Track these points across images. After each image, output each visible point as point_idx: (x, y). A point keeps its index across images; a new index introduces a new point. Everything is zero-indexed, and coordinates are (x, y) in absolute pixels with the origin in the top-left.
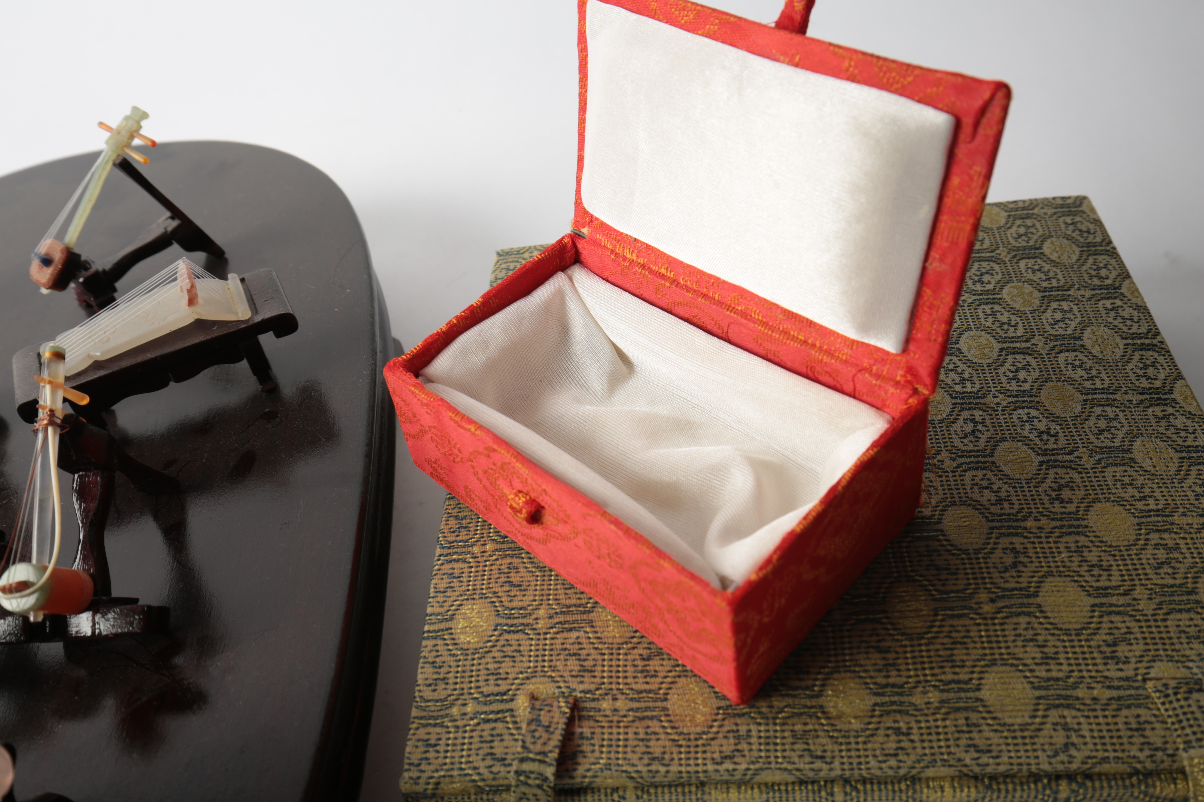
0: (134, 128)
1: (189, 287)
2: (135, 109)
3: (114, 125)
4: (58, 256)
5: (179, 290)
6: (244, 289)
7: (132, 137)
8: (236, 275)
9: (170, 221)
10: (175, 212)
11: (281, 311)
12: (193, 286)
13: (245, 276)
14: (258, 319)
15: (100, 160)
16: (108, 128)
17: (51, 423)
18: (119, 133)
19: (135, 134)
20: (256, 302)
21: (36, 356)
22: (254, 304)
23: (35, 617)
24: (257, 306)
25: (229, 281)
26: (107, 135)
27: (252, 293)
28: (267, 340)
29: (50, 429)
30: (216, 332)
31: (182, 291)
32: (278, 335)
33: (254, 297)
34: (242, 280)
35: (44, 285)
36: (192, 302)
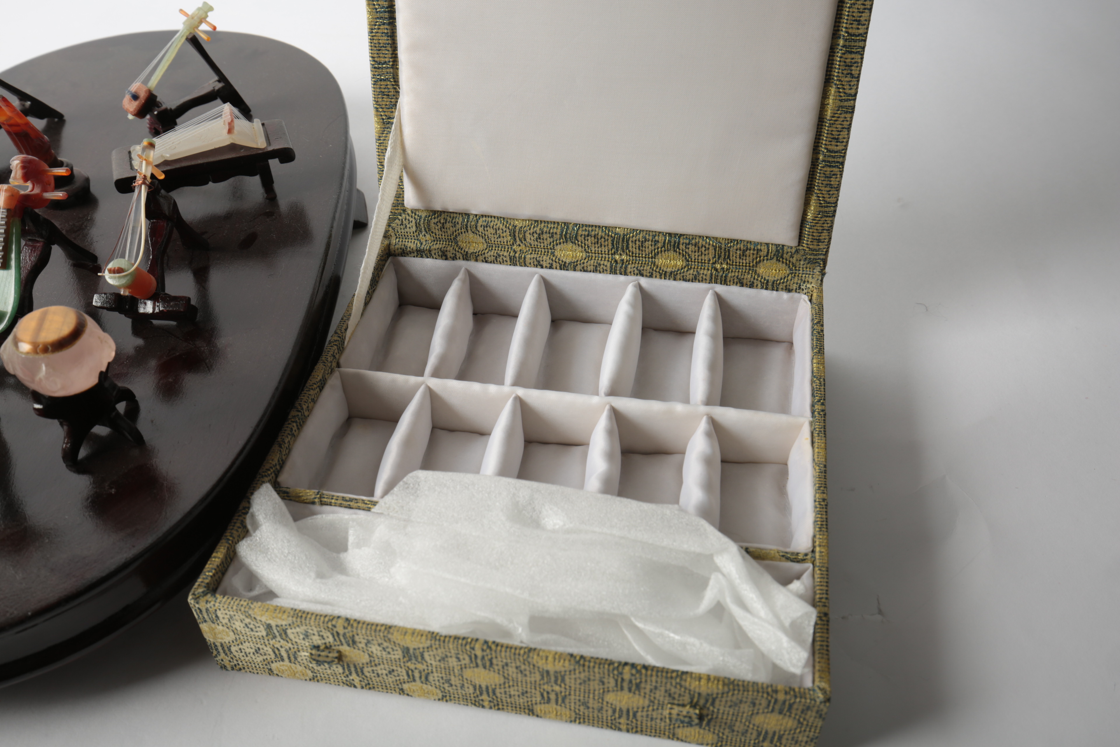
0: (203, 17)
1: (230, 121)
2: (205, 3)
3: (190, 13)
4: (143, 95)
5: (222, 123)
6: (264, 130)
7: (201, 22)
8: (259, 120)
9: (217, 83)
10: (222, 78)
11: (286, 146)
12: (232, 121)
13: (265, 122)
14: (270, 149)
15: (178, 34)
16: (186, 14)
17: (144, 183)
18: (193, 18)
19: (203, 20)
20: (270, 138)
21: (127, 153)
22: (269, 140)
23: (124, 292)
24: (271, 141)
25: (254, 124)
26: (184, 18)
27: (269, 133)
28: (274, 164)
29: (143, 187)
30: (242, 153)
31: (224, 124)
32: (282, 162)
33: (269, 135)
34: (263, 124)
35: (131, 113)
36: (230, 131)
